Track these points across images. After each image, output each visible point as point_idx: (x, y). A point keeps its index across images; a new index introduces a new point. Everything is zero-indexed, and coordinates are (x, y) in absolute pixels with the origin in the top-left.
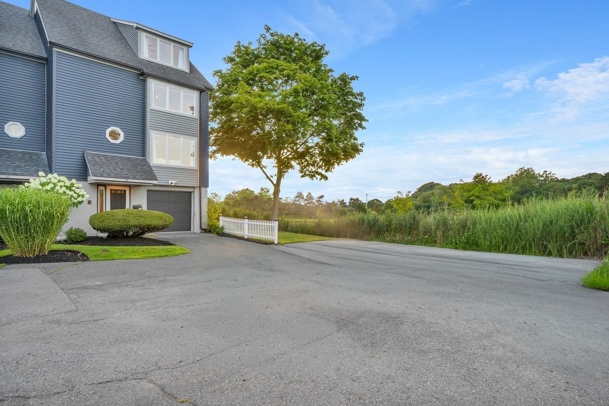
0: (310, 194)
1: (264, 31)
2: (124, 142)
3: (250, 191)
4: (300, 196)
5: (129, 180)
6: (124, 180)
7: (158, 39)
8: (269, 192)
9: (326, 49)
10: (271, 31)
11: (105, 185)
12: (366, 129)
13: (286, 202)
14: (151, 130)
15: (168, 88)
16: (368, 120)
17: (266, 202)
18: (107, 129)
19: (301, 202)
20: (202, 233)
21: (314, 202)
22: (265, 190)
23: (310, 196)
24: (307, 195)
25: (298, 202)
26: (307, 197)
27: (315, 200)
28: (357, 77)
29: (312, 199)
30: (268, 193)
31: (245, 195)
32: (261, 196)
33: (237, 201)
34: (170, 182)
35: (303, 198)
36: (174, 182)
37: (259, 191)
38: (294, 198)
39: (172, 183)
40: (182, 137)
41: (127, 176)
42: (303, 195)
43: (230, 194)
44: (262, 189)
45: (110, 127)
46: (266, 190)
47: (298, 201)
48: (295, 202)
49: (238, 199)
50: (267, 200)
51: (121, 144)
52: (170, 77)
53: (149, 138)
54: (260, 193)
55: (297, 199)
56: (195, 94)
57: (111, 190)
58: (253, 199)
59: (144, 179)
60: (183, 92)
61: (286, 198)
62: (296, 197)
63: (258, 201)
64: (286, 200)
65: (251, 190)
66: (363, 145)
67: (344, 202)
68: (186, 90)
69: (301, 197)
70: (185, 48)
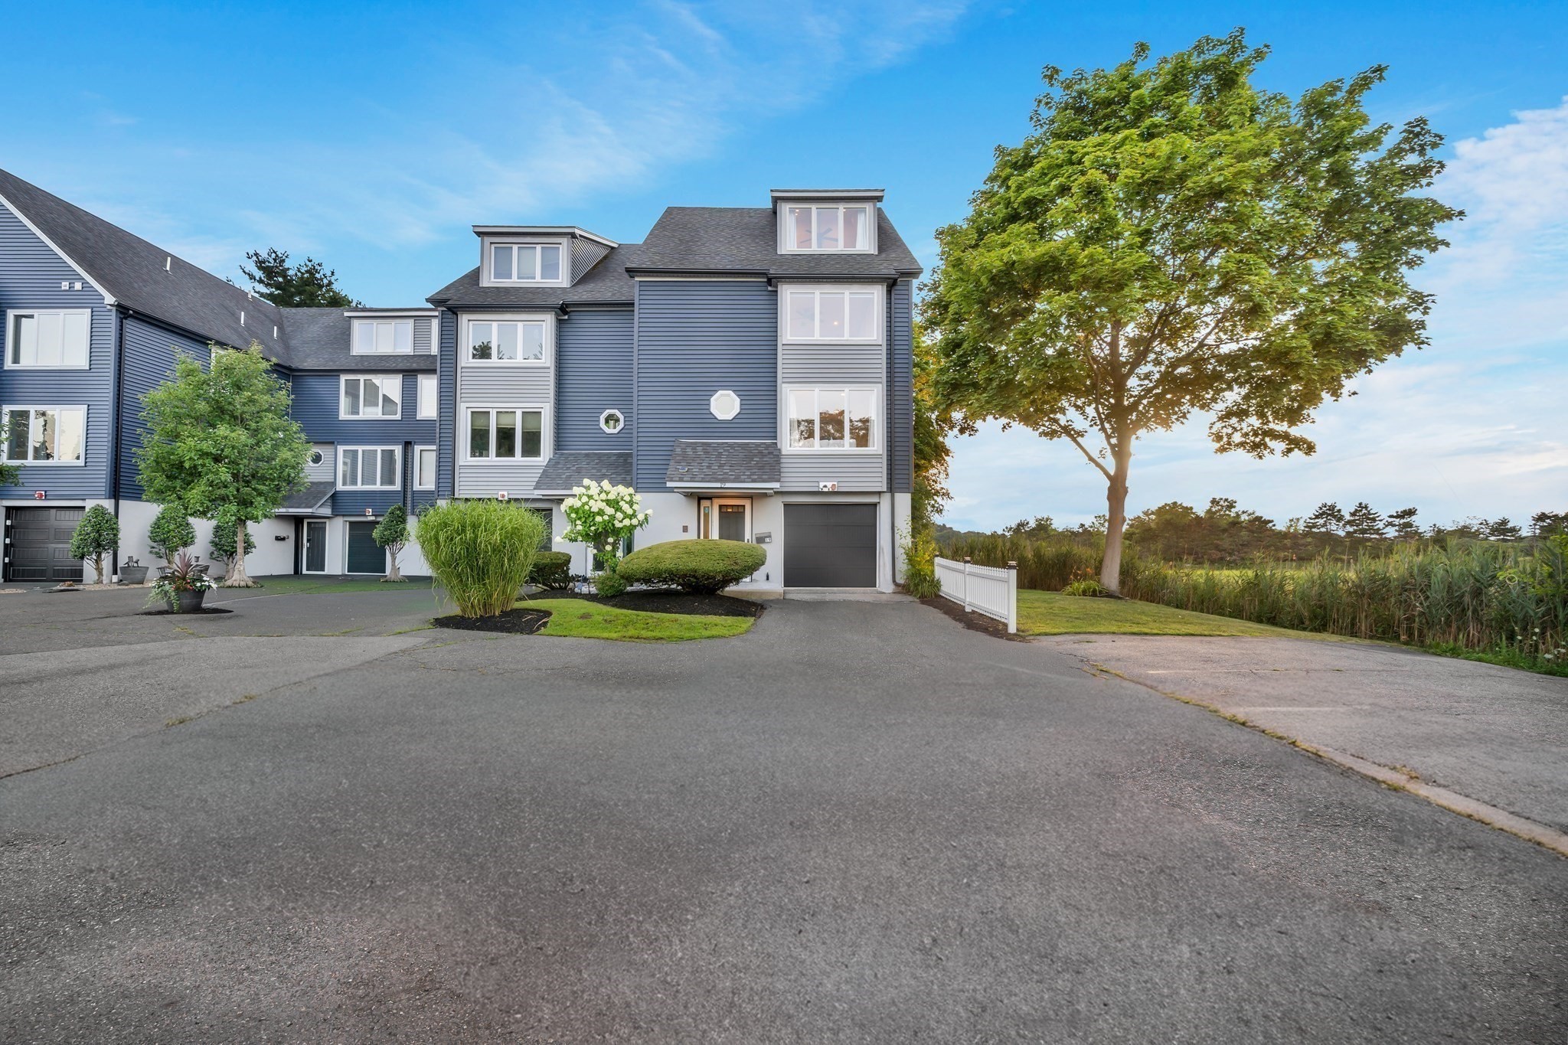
0: (1366, 507)
1: (1044, 87)
2: (739, 416)
3: (1183, 508)
4: (1329, 515)
5: (728, 485)
6: (718, 485)
7: (814, 207)
8: (1234, 507)
9: (1251, 42)
10: (1062, 77)
11: (710, 498)
12: (1447, 245)
13: (1292, 531)
14: (784, 385)
15: (817, 295)
16: (1461, 213)
17: (1225, 531)
18: (712, 396)
19: (1334, 527)
20: (899, 593)
21: (1379, 529)
22: (1222, 503)
23: (1364, 511)
24: (1352, 511)
25: (1323, 530)
26: (1353, 514)
27: (1384, 522)
28: (1379, 69)
29: (1374, 520)
30: (1233, 510)
31: (1168, 517)
32: (1211, 518)
33: (1150, 529)
34: (821, 485)
35: (1340, 519)
36: (830, 485)
37: (1208, 505)
38: (1311, 519)
39: (825, 486)
40: (847, 388)
41: (727, 476)
42: (1339, 511)
43: (1139, 517)
44: (1214, 502)
45: (717, 391)
46: (1226, 503)
47: (1324, 525)
48: (1313, 530)
49: (1153, 525)
50: (1226, 527)
51: (736, 421)
52: (825, 270)
53: (781, 400)
54: (1209, 512)
55: (1321, 521)
56: (876, 292)
57: (721, 507)
58: (1189, 526)
59: (754, 481)
60: (847, 295)
61: (1291, 520)
62: (1317, 517)
63: (1204, 529)
64: (1291, 525)
65: (1184, 505)
66: (1429, 304)
67: (1510, 525)
68: (856, 288)
69: (1335, 517)
70: (869, 207)
